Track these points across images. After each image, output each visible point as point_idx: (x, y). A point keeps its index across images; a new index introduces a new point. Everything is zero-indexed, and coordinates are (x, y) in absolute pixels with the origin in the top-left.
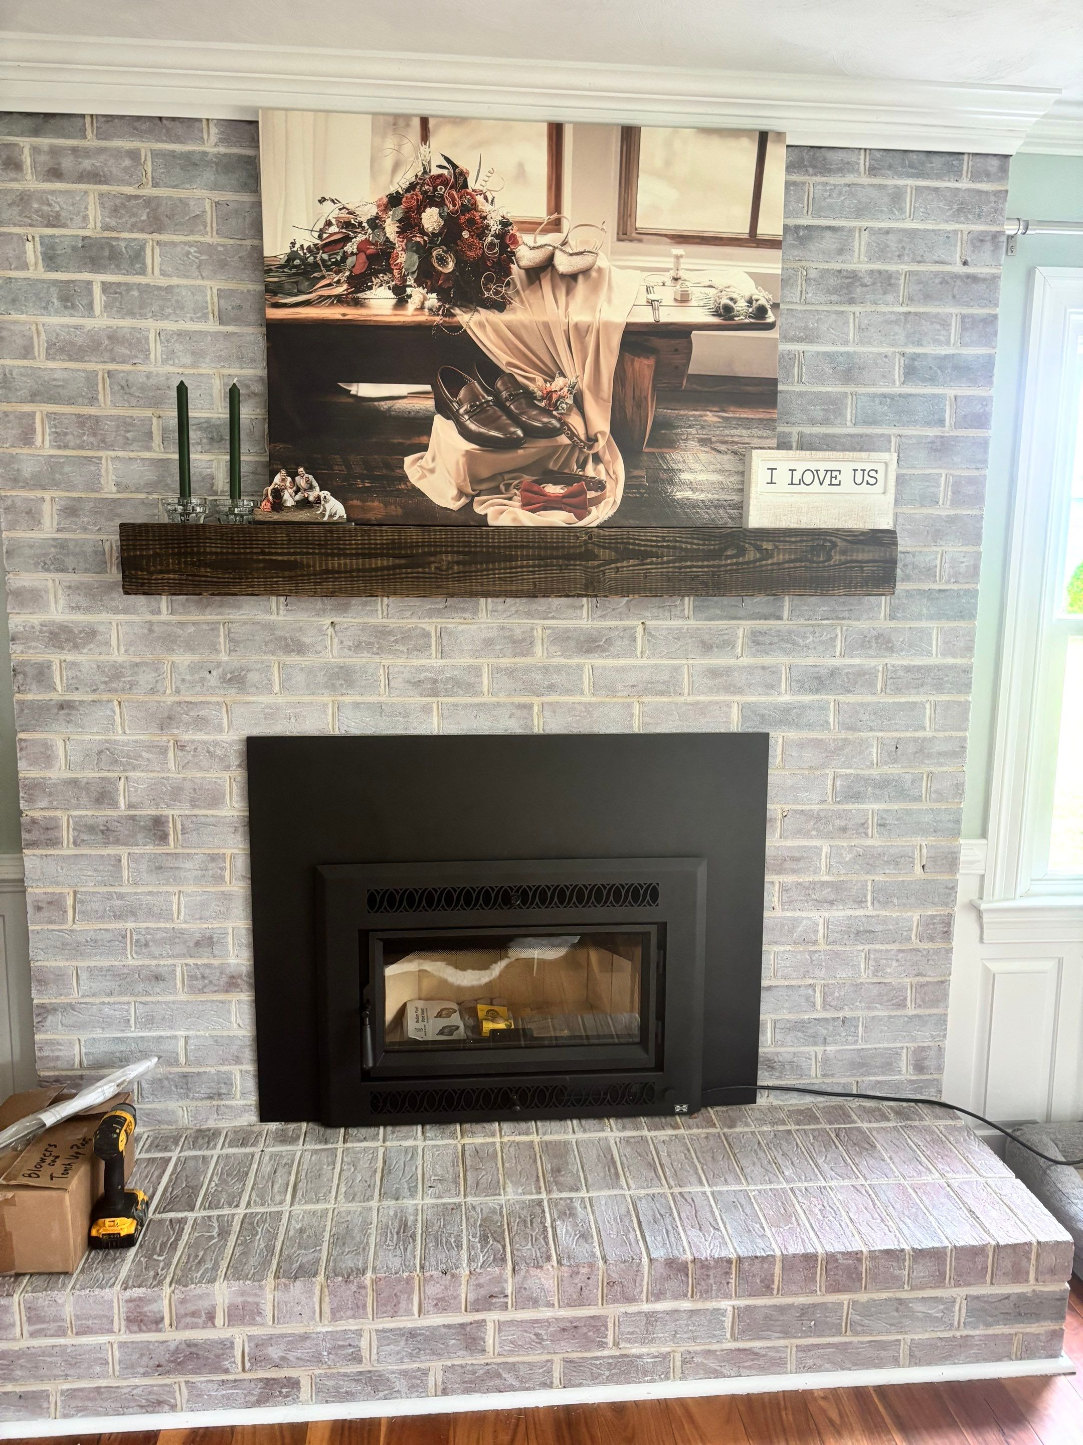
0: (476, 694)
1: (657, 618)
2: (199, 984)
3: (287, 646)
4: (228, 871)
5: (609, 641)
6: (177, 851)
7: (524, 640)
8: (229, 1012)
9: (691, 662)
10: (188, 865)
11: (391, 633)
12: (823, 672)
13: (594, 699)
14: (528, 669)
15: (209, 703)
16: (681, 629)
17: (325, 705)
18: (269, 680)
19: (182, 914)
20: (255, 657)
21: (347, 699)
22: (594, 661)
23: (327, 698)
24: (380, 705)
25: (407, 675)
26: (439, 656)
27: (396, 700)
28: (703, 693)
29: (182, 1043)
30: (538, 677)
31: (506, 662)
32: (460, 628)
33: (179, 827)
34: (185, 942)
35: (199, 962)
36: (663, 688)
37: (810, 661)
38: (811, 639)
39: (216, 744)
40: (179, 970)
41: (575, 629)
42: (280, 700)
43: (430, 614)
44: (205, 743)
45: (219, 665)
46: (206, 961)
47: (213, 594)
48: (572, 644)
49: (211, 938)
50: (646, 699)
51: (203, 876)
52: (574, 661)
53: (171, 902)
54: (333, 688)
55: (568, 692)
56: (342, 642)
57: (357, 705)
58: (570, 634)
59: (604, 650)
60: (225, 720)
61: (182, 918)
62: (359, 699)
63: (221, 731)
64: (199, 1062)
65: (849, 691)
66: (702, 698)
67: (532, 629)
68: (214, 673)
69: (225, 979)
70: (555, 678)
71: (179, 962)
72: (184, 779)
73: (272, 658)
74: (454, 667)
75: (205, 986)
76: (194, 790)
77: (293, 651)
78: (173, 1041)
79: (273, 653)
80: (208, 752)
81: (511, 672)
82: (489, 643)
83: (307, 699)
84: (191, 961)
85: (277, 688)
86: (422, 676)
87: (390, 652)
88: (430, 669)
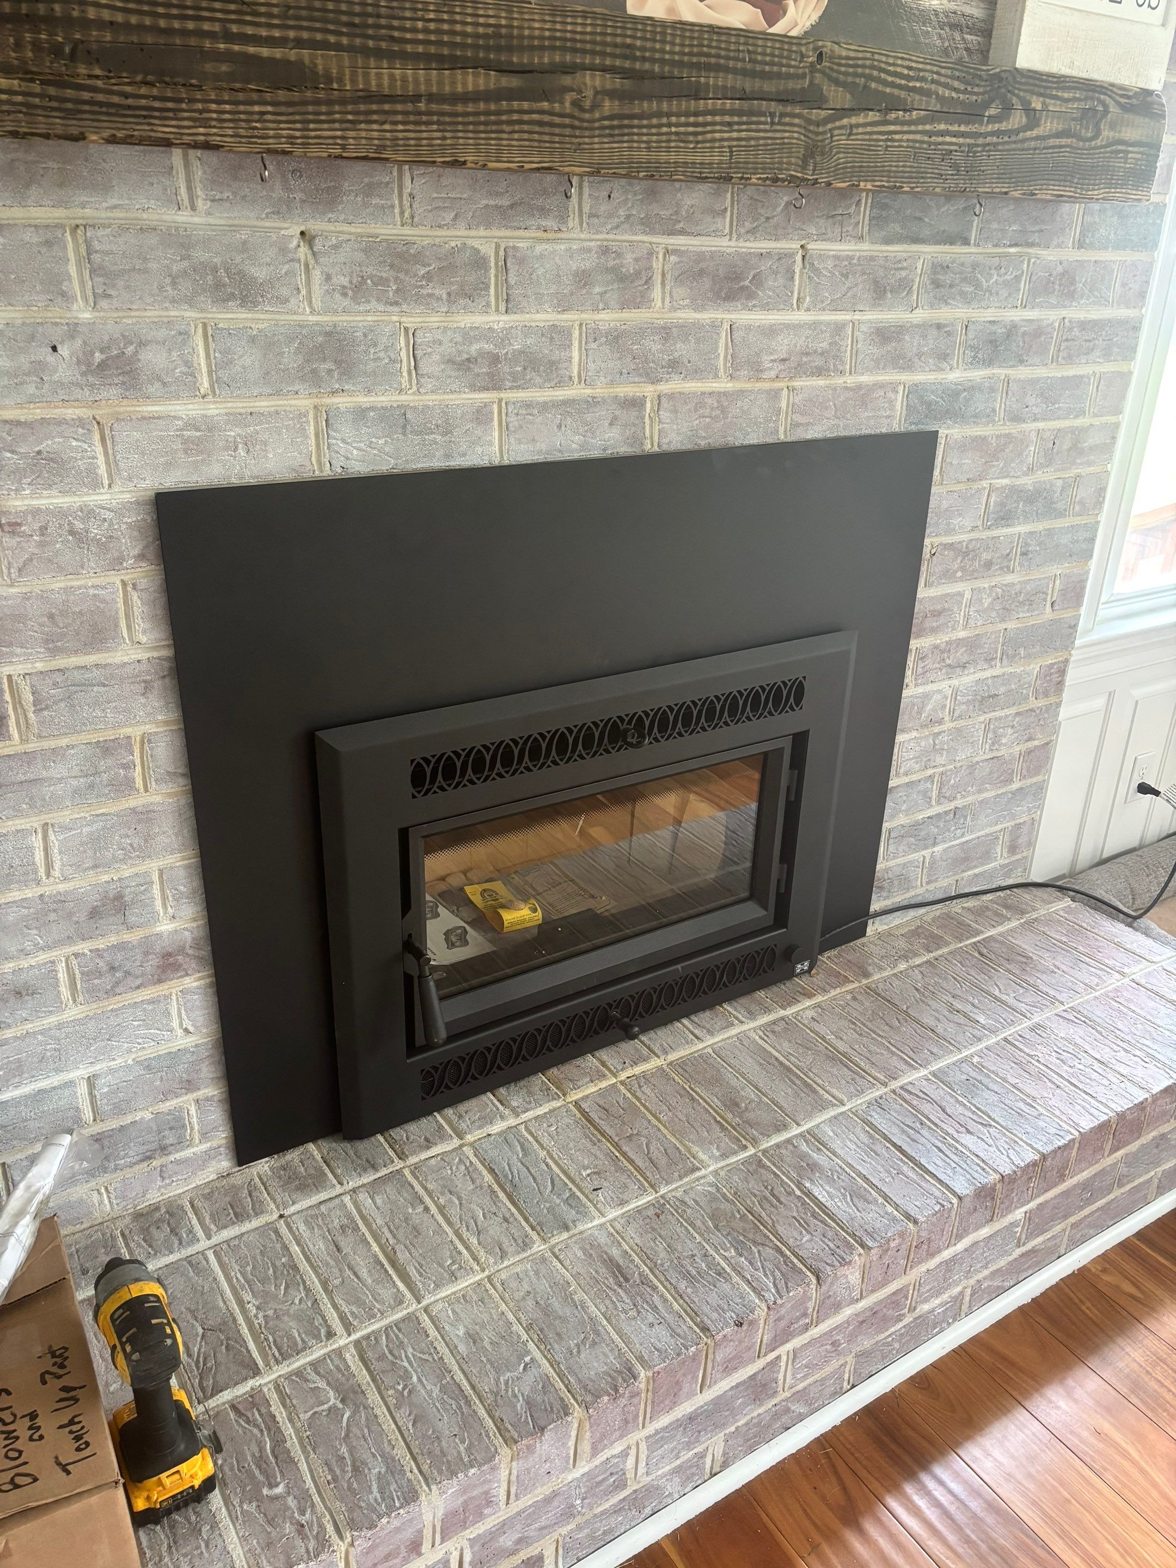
0: (559, 384)
1: (822, 237)
2: (106, 981)
3: (218, 285)
4: (138, 769)
5: (758, 280)
6: (30, 747)
7: (638, 274)
8: (168, 1014)
9: (857, 316)
10: (59, 770)
11: (418, 258)
12: (1000, 331)
13: (728, 386)
14: (642, 331)
15: (60, 422)
16: (850, 258)
17: (303, 415)
18: (188, 364)
19: (57, 865)
20: (152, 313)
21: (342, 402)
22: (733, 316)
23: (304, 403)
24: (403, 410)
25: (447, 348)
26: (502, 307)
27: (431, 399)
28: (868, 370)
29: (83, 1089)
30: (654, 345)
31: (608, 318)
32: (539, 248)
33: (28, 697)
34: (70, 915)
35: (101, 944)
36: (819, 362)
37: (989, 314)
38: (995, 277)
39: (88, 513)
40: (61, 968)
41: (713, 255)
42: (213, 409)
43: (488, 218)
44: (62, 513)
45: (73, 330)
46: (113, 940)
47: (112, 140)
48: (707, 282)
49: (119, 897)
50: (797, 383)
51: (91, 786)
52: (705, 316)
53: (30, 849)
54: (314, 379)
55: (696, 373)
56: (328, 278)
57: (360, 414)
58: (703, 265)
59: (751, 296)
60: (101, 460)
61: (56, 873)
62: (364, 400)
63: (95, 484)
64: (119, 1110)
65: (1021, 362)
66: (866, 379)
67: (651, 253)
68: (64, 351)
69: (153, 962)
70: (682, 349)
71: (59, 954)
72: (26, 597)
73: (191, 314)
74: (527, 330)
75: (117, 983)
76: (51, 616)
77: (232, 297)
78: (67, 1092)
79: (190, 301)
80: (72, 532)
81: (615, 338)
82: (583, 279)
83: (264, 405)
84: (83, 947)
85: (205, 384)
86: (474, 349)
87: (419, 299)
88: (487, 334)
